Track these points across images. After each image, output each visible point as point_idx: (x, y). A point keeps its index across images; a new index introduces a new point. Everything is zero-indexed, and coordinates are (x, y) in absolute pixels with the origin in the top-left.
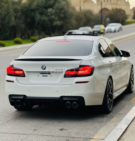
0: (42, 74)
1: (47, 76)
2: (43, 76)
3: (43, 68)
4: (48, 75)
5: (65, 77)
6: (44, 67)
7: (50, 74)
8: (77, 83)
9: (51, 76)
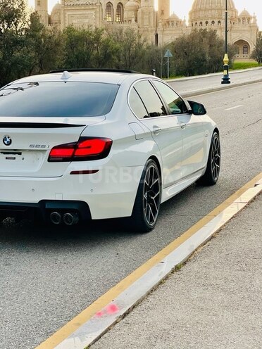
0: (5, 153)
1: (15, 158)
2: (6, 158)
3: (6, 142)
4: (16, 156)
5: (49, 160)
6: (8, 140)
7: (20, 154)
8: (73, 173)
9: (23, 159)
